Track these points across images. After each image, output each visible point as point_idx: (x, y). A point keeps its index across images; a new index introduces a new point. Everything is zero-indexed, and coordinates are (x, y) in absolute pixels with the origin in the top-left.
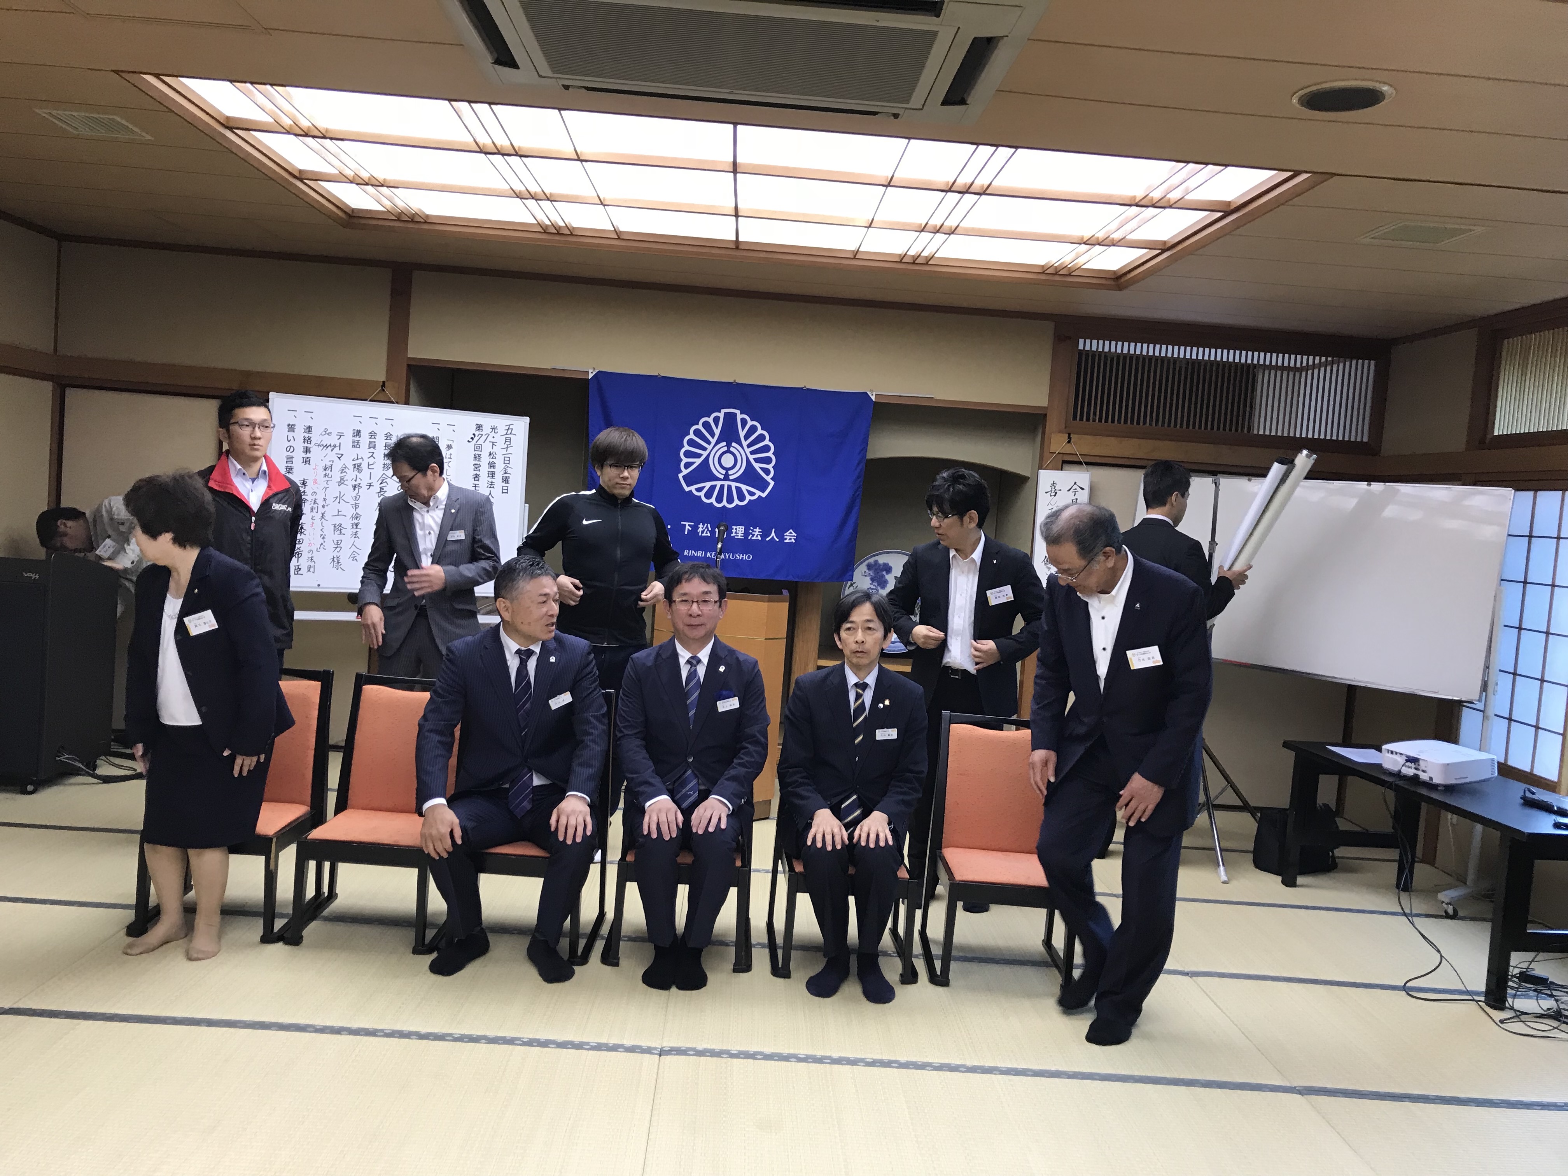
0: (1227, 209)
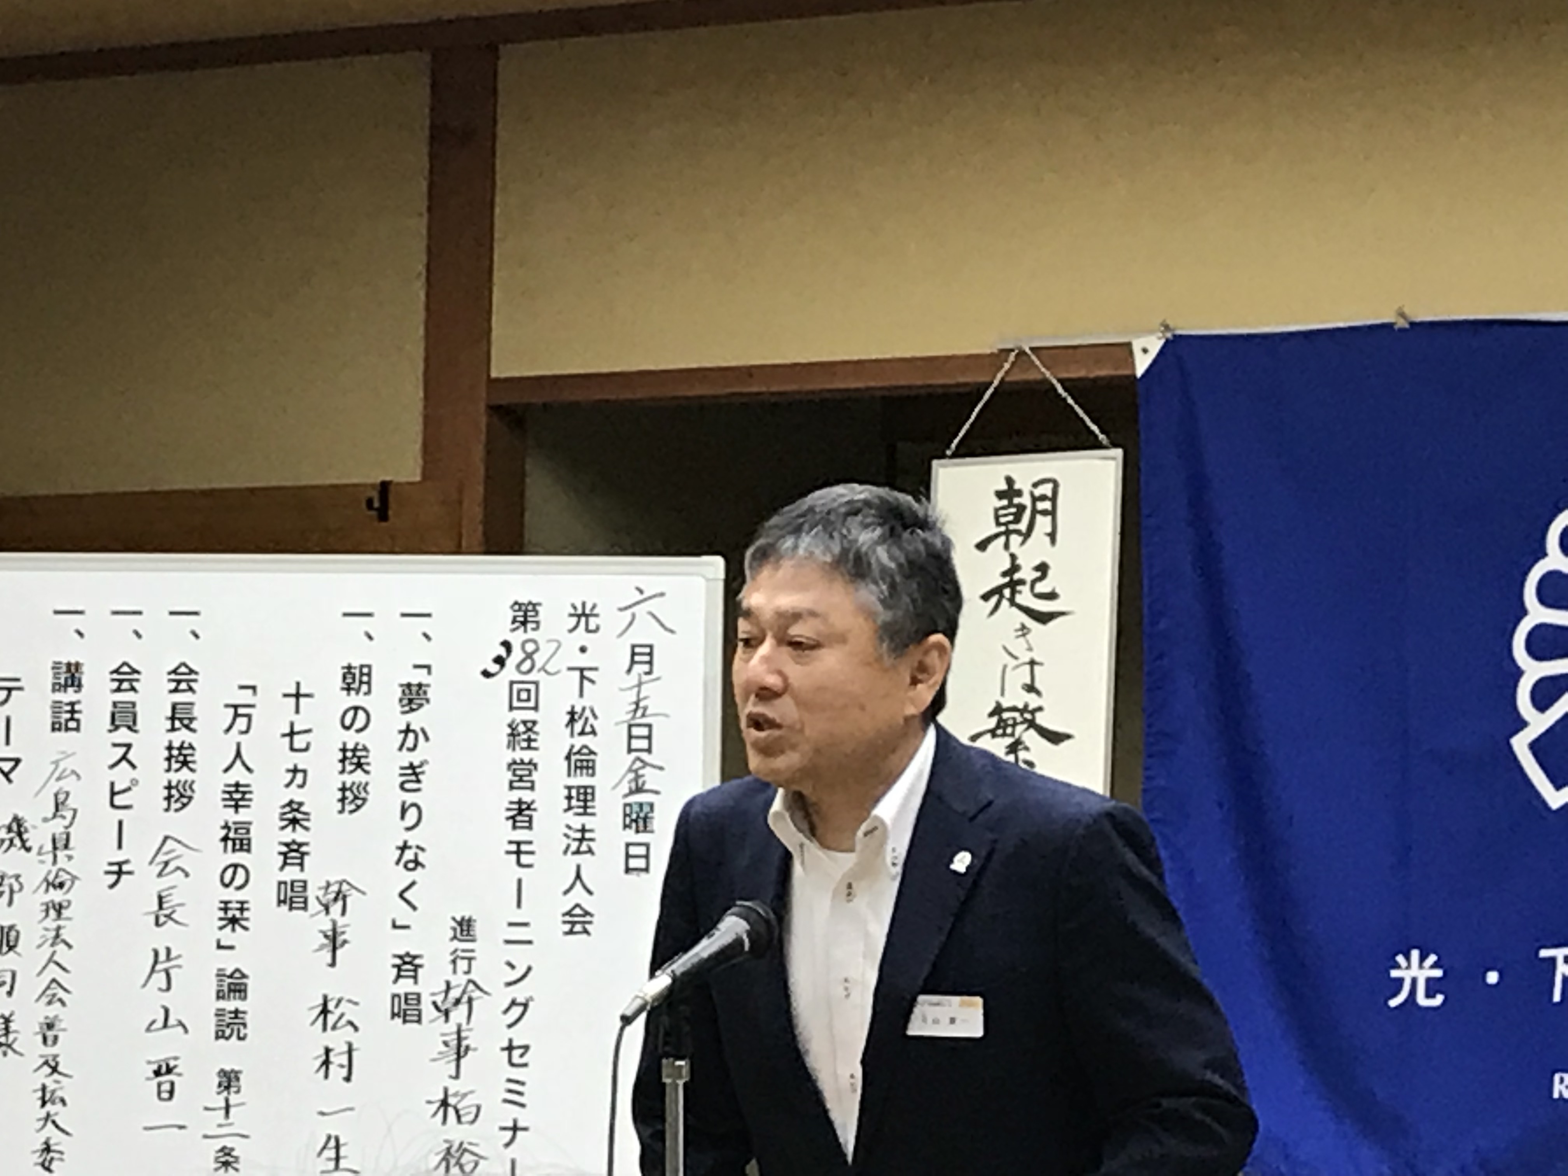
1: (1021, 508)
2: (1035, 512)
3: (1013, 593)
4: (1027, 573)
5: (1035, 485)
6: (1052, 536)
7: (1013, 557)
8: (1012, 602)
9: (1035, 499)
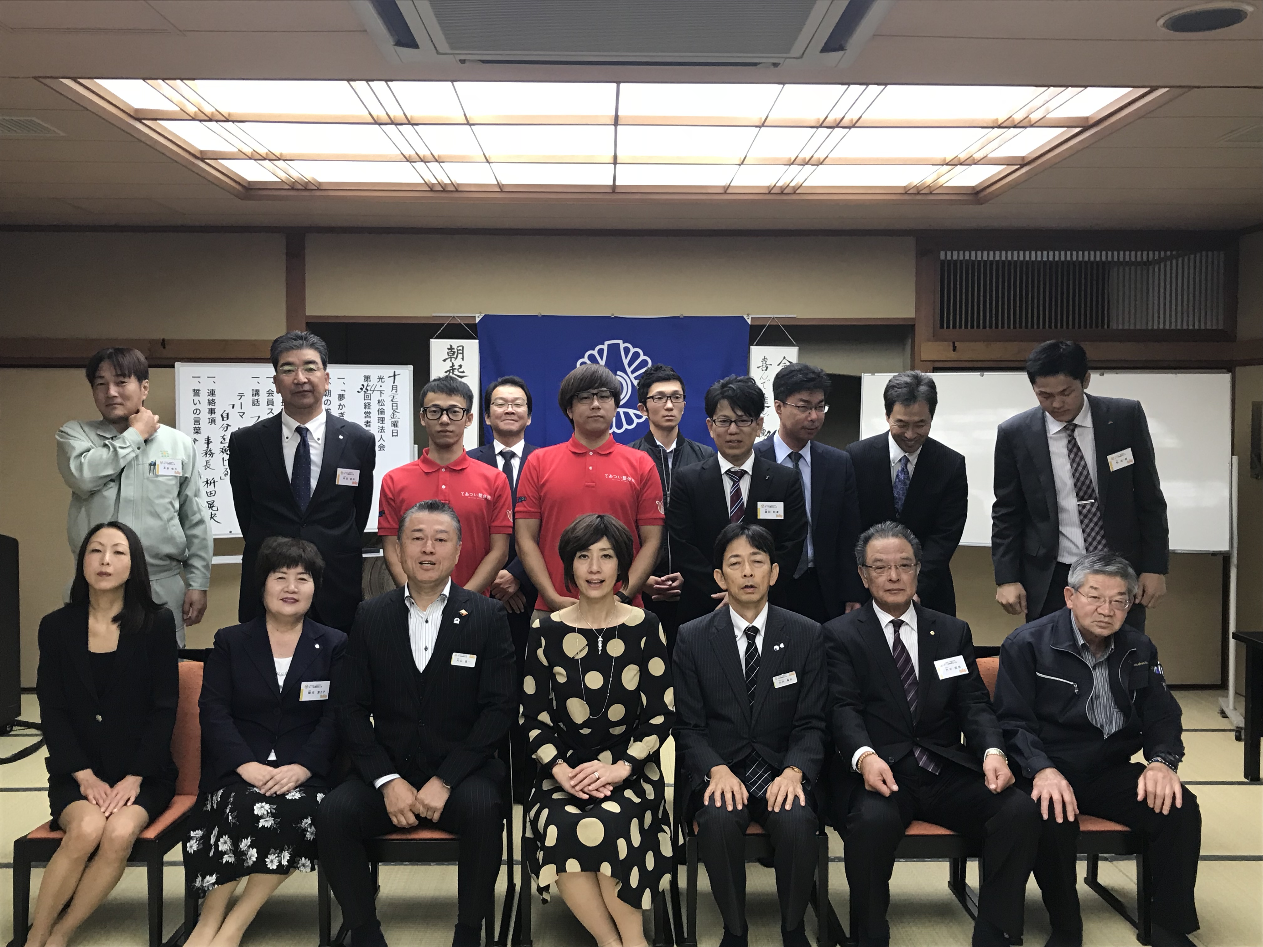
0: (1085, 125)
1: (454, 352)
2: (458, 353)
3: (453, 371)
4: (456, 367)
5: (458, 347)
6: (463, 359)
7: (453, 363)
8: (453, 373)
9: (458, 350)
